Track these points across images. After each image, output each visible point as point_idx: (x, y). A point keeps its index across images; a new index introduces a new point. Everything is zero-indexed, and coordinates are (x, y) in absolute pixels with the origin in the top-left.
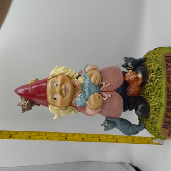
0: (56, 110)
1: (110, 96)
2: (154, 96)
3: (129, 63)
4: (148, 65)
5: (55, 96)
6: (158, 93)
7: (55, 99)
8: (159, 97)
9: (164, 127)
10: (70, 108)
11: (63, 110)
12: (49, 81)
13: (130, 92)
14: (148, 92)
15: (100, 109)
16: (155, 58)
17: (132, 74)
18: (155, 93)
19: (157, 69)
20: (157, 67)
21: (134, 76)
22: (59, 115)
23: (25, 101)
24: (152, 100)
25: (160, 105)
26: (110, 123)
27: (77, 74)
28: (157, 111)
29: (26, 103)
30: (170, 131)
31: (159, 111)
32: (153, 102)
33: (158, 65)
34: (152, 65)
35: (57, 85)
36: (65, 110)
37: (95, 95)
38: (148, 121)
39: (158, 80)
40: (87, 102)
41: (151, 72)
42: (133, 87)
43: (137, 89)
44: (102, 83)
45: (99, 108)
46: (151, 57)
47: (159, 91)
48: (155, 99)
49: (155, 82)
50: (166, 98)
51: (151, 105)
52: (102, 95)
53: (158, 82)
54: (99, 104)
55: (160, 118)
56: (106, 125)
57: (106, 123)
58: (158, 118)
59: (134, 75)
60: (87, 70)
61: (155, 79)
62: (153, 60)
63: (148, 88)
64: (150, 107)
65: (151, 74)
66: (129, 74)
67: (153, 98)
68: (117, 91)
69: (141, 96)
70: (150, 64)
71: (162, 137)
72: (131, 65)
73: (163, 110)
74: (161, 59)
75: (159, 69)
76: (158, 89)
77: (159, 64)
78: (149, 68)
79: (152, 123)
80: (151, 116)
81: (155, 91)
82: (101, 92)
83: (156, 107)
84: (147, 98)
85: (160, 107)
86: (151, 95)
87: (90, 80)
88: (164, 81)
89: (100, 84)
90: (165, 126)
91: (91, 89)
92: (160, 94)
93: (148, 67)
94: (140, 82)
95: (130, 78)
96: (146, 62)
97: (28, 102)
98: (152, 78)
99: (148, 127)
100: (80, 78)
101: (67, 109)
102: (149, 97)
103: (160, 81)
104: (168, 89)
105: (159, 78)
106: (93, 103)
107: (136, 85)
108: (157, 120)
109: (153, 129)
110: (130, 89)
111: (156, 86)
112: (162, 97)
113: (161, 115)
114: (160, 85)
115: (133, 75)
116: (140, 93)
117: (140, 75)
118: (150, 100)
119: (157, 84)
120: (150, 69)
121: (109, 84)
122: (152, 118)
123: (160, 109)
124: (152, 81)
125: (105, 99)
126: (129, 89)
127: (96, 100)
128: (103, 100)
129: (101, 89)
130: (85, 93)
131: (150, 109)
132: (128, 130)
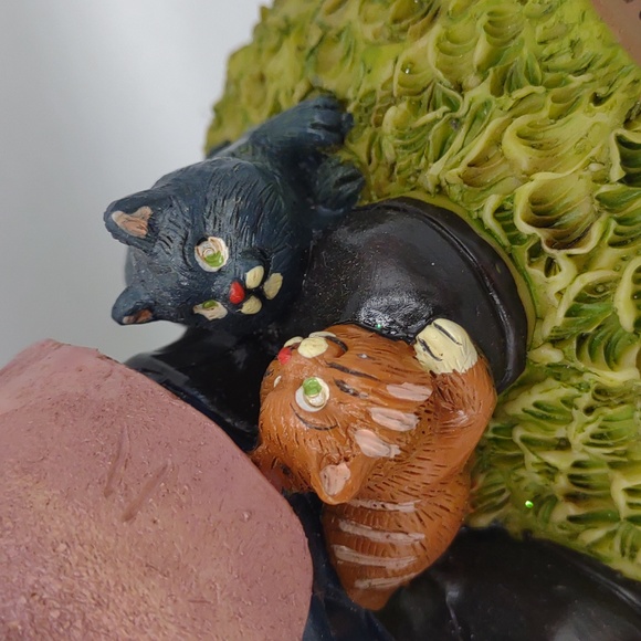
3: (216, 252)
4: (439, 171)
13: (381, 571)
16: (481, 50)
19: (617, 172)
20: (615, 154)
21: (402, 404)
34: (514, 148)
41: (542, 234)
42: (407, 507)
62: (479, 93)
65: (566, 267)
66: (317, 400)
70: (468, 150)
72: (252, 259)
74: (591, 32)
77: (597, 100)
78: (492, 202)
95: (369, 443)
96: (379, 148)
107: (443, 473)
110: (377, 537)
115: (393, 391)
120: (502, 213)
126: (362, 545)
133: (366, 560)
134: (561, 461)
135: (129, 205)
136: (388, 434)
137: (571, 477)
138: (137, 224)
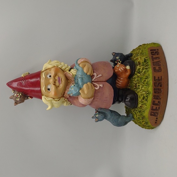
0: (49, 101)
1: (101, 85)
2: (142, 85)
3: (118, 58)
4: (135, 58)
5: (49, 87)
6: (145, 83)
7: (49, 89)
8: (147, 86)
9: (151, 115)
10: (63, 99)
11: (56, 101)
12: (42, 73)
14: (136, 83)
15: (93, 98)
16: (141, 52)
17: (121, 66)
18: (143, 83)
20: (144, 59)
21: (123, 68)
22: (52, 106)
23: (18, 93)
24: (140, 90)
25: (148, 94)
26: (101, 114)
27: (69, 67)
28: (145, 99)
29: (19, 95)
30: (157, 118)
31: (147, 98)
32: (141, 91)
33: (145, 57)
34: (139, 58)
35: (50, 76)
36: (58, 100)
37: (88, 84)
38: (136, 110)
39: (145, 70)
40: (80, 91)
41: (138, 64)
42: (122, 79)
43: (126, 80)
44: (94, 74)
45: (91, 97)
46: (137, 52)
47: (147, 80)
48: (143, 88)
49: (143, 73)
50: (153, 86)
51: (139, 94)
52: (94, 85)
53: (145, 73)
54: (91, 94)
55: (147, 106)
56: (97, 116)
57: (97, 115)
58: (146, 106)
59: (123, 66)
60: (79, 62)
61: (142, 70)
62: (139, 54)
63: (136, 80)
64: (139, 96)
65: (139, 66)
66: (118, 66)
67: (140, 88)
68: (107, 81)
69: (129, 88)
70: (137, 57)
71: (150, 126)
72: (119, 59)
73: (150, 98)
74: (147, 52)
75: (145, 61)
76: (146, 78)
79: (140, 112)
80: (140, 105)
81: (143, 81)
82: (93, 83)
83: (144, 96)
84: (135, 89)
85: (147, 95)
86: (138, 85)
87: (83, 70)
88: (150, 71)
89: (92, 75)
90: (152, 113)
91: (84, 78)
92: (147, 83)
93: (135, 60)
94: (128, 74)
96: (133, 57)
97: (20, 94)
98: (139, 69)
99: (136, 116)
100: (72, 70)
101: (60, 100)
102: (137, 87)
103: (147, 71)
104: (155, 77)
105: (146, 69)
106: (86, 92)
107: (125, 77)
108: (145, 108)
109: (141, 119)
111: (143, 76)
112: (149, 86)
113: (148, 103)
114: (147, 75)
116: (127, 86)
117: (128, 67)
118: (138, 90)
119: (144, 74)
120: (137, 62)
121: (100, 75)
122: (141, 106)
123: (148, 97)
124: (139, 72)
125: (97, 88)
126: (118, 81)
127: (89, 89)
128: (95, 90)
129: (93, 80)
130: (77, 83)
131: (139, 98)
132: (118, 121)
133: (118, 82)
134: (135, 82)
135: (114, 53)
136: (121, 70)
137: (135, 84)
138: (114, 54)
